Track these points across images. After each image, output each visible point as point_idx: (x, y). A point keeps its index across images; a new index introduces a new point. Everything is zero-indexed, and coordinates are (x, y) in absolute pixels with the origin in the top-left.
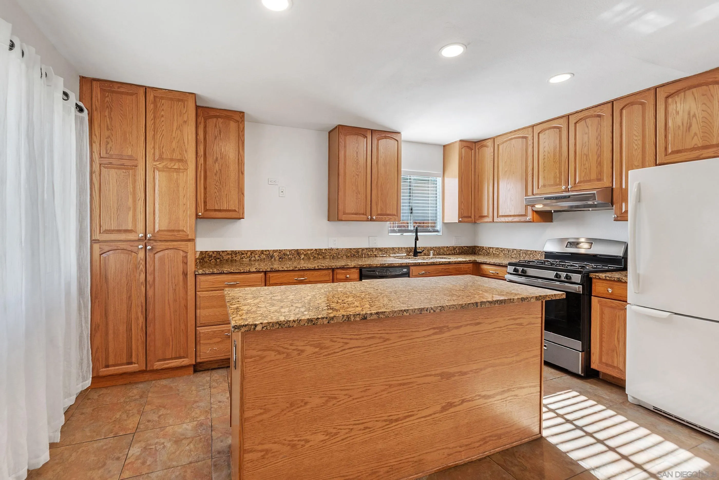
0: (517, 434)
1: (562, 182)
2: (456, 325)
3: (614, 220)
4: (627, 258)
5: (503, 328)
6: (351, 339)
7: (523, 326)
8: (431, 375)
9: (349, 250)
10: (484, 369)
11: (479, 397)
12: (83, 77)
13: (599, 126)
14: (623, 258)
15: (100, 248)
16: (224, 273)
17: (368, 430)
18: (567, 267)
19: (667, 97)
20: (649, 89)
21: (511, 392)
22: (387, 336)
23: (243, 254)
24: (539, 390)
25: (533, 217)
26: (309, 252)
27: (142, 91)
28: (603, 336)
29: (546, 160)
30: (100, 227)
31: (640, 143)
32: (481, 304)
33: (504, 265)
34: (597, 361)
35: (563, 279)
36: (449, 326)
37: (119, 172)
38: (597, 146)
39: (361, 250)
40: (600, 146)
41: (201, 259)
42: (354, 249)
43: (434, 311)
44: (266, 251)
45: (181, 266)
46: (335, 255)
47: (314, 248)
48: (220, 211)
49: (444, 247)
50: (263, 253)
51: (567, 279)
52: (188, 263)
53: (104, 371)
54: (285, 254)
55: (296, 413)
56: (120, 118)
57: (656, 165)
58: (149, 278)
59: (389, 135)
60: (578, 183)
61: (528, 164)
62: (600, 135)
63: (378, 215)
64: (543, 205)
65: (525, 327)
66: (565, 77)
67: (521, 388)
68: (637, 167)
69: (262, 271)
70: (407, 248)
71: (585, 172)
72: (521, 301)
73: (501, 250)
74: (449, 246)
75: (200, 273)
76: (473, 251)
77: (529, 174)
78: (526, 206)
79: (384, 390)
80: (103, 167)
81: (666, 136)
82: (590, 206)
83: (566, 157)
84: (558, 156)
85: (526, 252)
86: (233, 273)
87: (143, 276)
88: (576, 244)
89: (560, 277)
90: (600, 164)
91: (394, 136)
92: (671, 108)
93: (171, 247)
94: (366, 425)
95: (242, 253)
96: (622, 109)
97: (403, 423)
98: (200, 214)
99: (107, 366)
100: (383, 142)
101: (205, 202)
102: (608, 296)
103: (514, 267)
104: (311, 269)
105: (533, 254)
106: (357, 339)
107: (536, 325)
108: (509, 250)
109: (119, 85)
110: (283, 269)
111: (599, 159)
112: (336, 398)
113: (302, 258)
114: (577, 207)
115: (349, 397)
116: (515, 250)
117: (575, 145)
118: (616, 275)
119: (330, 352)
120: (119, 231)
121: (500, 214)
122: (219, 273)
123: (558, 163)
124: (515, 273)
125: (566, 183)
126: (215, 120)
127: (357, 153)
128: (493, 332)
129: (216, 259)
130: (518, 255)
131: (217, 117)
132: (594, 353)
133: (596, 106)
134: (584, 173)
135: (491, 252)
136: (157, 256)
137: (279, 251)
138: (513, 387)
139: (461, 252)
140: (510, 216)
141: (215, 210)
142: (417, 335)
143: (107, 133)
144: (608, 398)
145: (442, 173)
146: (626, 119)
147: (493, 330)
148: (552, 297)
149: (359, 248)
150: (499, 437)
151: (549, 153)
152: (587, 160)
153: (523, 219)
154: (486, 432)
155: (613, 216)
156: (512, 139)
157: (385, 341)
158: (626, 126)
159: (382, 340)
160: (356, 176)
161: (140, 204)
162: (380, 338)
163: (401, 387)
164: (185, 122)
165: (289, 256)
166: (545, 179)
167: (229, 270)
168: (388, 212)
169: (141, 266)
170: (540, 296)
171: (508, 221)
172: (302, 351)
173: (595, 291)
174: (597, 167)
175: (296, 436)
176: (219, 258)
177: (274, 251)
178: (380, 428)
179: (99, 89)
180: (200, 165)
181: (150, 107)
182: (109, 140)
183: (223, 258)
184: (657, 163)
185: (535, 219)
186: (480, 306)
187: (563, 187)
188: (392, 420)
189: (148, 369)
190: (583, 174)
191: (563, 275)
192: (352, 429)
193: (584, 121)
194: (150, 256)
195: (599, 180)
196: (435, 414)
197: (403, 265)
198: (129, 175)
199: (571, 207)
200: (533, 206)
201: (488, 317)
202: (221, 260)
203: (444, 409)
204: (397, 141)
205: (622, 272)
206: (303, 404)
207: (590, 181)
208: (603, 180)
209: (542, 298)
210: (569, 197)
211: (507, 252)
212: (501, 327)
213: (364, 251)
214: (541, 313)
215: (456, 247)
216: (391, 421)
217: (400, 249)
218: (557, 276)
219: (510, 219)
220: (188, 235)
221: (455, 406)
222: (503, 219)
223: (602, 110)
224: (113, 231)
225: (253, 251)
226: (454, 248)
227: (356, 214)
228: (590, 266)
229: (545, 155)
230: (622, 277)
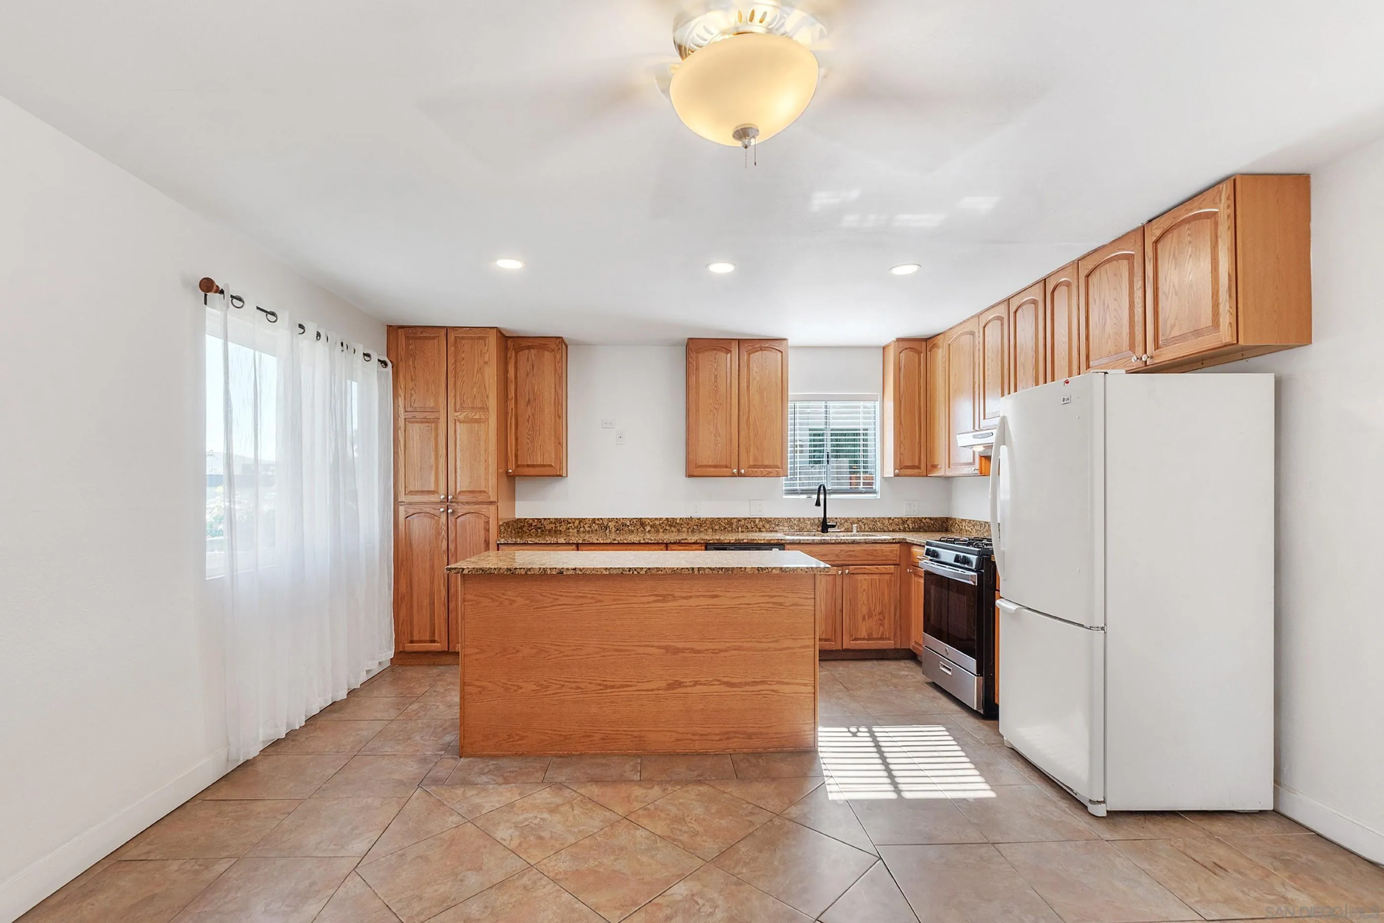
2: (684, 595)
6: (561, 596)
7: (785, 606)
8: (652, 646)
9: (717, 520)
11: (719, 683)
12: (390, 326)
15: (405, 511)
16: (528, 544)
17: (580, 690)
19: (1087, 276)
21: (767, 685)
22: (599, 598)
23: (569, 523)
24: (811, 691)
25: (981, 467)
26: (657, 523)
27: (443, 332)
29: (990, 372)
30: (405, 487)
31: (1067, 346)
35: (961, 563)
36: (676, 595)
37: (422, 426)
39: (735, 520)
41: (520, 528)
42: (725, 519)
43: (638, 572)
44: (598, 519)
45: (483, 532)
46: (695, 527)
47: (664, 516)
48: (533, 466)
49: (883, 518)
50: (594, 523)
52: (490, 531)
53: (409, 647)
54: (624, 525)
55: (508, 659)
56: (423, 366)
58: (452, 547)
59: (767, 345)
61: (975, 377)
62: (1034, 332)
63: (750, 467)
64: (983, 447)
65: (788, 608)
69: (573, 543)
70: (813, 519)
74: (892, 516)
75: (502, 542)
76: (942, 526)
77: (976, 394)
79: (597, 653)
80: (408, 421)
83: (1007, 368)
84: (1000, 366)
86: (538, 544)
87: (445, 543)
89: (960, 560)
90: (1035, 380)
91: (776, 345)
93: (473, 511)
94: (578, 685)
95: (567, 521)
96: (1053, 292)
97: (619, 692)
98: (510, 471)
99: (412, 642)
100: (756, 356)
101: (516, 456)
104: (635, 543)
106: (566, 596)
109: (422, 330)
110: (598, 542)
111: (1035, 372)
112: (547, 652)
113: (647, 530)
115: (559, 653)
117: (1015, 347)
119: (540, 606)
120: (423, 492)
121: (952, 461)
122: (522, 544)
123: (1000, 377)
126: (526, 351)
127: (716, 376)
129: (537, 528)
131: (529, 348)
136: (459, 520)
137: (616, 520)
138: (769, 680)
139: (917, 527)
140: (961, 465)
141: (528, 466)
142: (635, 600)
143: (411, 385)
145: (880, 394)
146: (1056, 309)
147: (739, 606)
149: (732, 517)
150: (749, 736)
154: (728, 726)
156: (960, 335)
157: (596, 602)
159: (593, 601)
160: (715, 411)
161: (442, 460)
162: (592, 598)
163: (617, 653)
164: (486, 363)
165: (630, 528)
167: (534, 540)
168: (766, 463)
169: (443, 532)
172: (514, 601)
175: (509, 680)
176: (540, 528)
177: (610, 520)
178: (593, 691)
179: (404, 336)
180: (510, 409)
181: (452, 349)
182: (413, 392)
183: (545, 527)
188: (606, 685)
189: (450, 651)
192: (563, 686)
194: (451, 521)
196: (658, 690)
197: (772, 542)
198: (431, 429)
202: (543, 531)
203: (671, 686)
204: (782, 352)
206: (515, 651)
212: (749, 604)
213: (743, 522)
215: (908, 518)
216: (606, 687)
217: (802, 520)
218: (957, 559)
219: (961, 470)
220: (489, 497)
221: (686, 687)
224: (417, 492)
225: (582, 519)
226: (904, 521)
227: (715, 466)
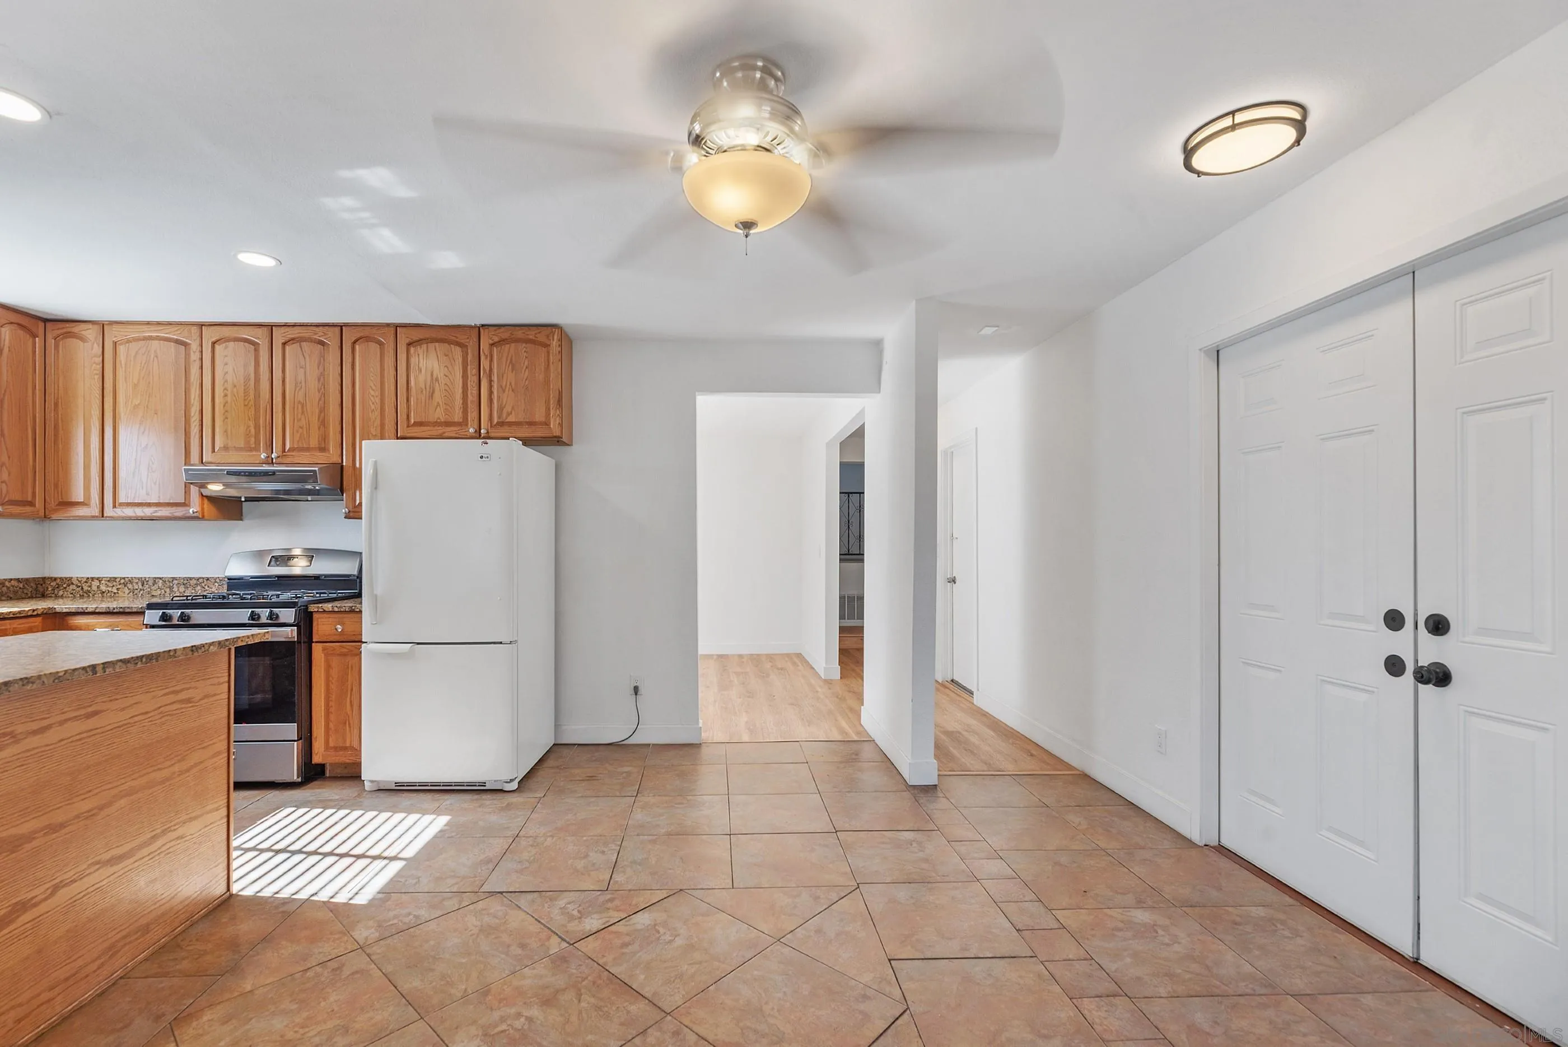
0: (184, 910)
1: (260, 444)
2: (35, 726)
3: (345, 518)
4: (361, 578)
5: (152, 714)
7: (193, 702)
10: (110, 804)
11: (97, 866)
13: (322, 359)
14: (357, 577)
18: (270, 599)
19: (409, 344)
20: (388, 325)
21: (168, 834)
24: (225, 813)
25: (203, 509)
28: (331, 704)
29: (229, 399)
31: (378, 400)
32: (104, 668)
33: (135, 610)
34: (322, 749)
35: (264, 620)
38: (319, 393)
40: (324, 395)
51: (271, 619)
57: (398, 438)
60: (289, 451)
61: (190, 398)
62: (322, 374)
64: (224, 485)
65: (197, 704)
66: (268, 262)
67: (191, 819)
68: (375, 437)
71: (301, 434)
72: (191, 653)
73: (123, 581)
77: (192, 420)
78: (187, 486)
81: (408, 400)
82: (310, 492)
83: (267, 400)
84: (252, 397)
85: (186, 582)
88: (284, 559)
89: (259, 617)
90: (323, 423)
92: (413, 360)
96: (355, 342)
102: (337, 638)
103: (162, 611)
105: (203, 585)
107: (218, 697)
108: (143, 581)
111: (322, 414)
114: (287, 492)
116: (160, 578)
117: (284, 381)
118: (347, 604)
121: (122, 498)
123: (253, 409)
124: (164, 623)
125: (267, 449)
128: (129, 726)
130: (168, 590)
132: (316, 737)
133: (318, 325)
134: (299, 435)
135: (94, 588)
138: (172, 824)
140: (149, 505)
144: (337, 797)
146: (359, 360)
147: (129, 721)
148: (247, 640)
150: (146, 929)
151: (235, 386)
152: (303, 412)
153: (179, 512)
154: (115, 932)
155: (344, 511)
156: (151, 338)
158: (359, 370)
166: (227, 436)
170: (227, 640)
171: (142, 514)
173: (317, 634)
174: (319, 428)
184: (399, 435)
185: (206, 514)
186: (102, 671)
187: (263, 456)
190: (297, 436)
191: (264, 613)
193: (298, 344)
195: (323, 449)
199: (278, 492)
200: (203, 486)
201: (118, 697)
205: (356, 600)
207: (308, 449)
208: (329, 450)
209: (230, 644)
210: (274, 473)
211: (140, 584)
212: (147, 713)
214: (227, 674)
218: (253, 616)
219: (148, 511)
221: (36, 905)
222: (129, 512)
223: (325, 334)
228: (307, 596)
229: (225, 389)
230: (355, 605)
